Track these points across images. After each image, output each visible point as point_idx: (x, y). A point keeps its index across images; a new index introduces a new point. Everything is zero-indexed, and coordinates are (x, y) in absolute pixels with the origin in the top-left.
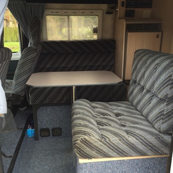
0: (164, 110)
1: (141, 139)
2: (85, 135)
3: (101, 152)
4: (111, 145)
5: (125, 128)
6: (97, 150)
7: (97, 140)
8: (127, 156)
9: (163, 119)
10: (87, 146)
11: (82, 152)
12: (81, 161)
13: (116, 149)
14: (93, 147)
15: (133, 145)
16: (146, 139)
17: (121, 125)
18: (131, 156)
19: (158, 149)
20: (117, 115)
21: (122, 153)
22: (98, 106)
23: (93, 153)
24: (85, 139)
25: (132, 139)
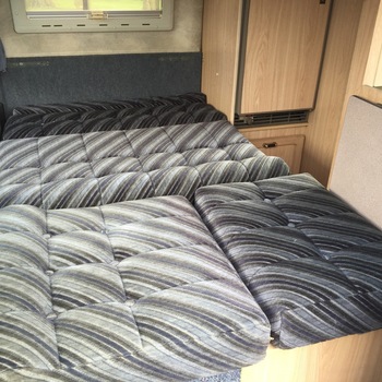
15: (157, 364)
16: (192, 342)
17: (127, 293)
20: (120, 255)
25: (153, 350)
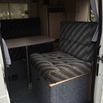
0: (87, 50)
1: (78, 66)
2: (52, 70)
3: (61, 78)
4: (65, 73)
5: (68, 63)
6: (59, 77)
7: (59, 72)
8: (73, 77)
9: (87, 55)
10: (54, 76)
11: (52, 80)
12: (51, 85)
13: (68, 75)
14: (57, 76)
16: (81, 66)
17: (65, 62)
18: (75, 76)
19: (86, 70)
20: (59, 58)
21: (71, 76)
22: (46, 55)
23: (58, 79)
24: (53, 72)
25: (75, 68)
